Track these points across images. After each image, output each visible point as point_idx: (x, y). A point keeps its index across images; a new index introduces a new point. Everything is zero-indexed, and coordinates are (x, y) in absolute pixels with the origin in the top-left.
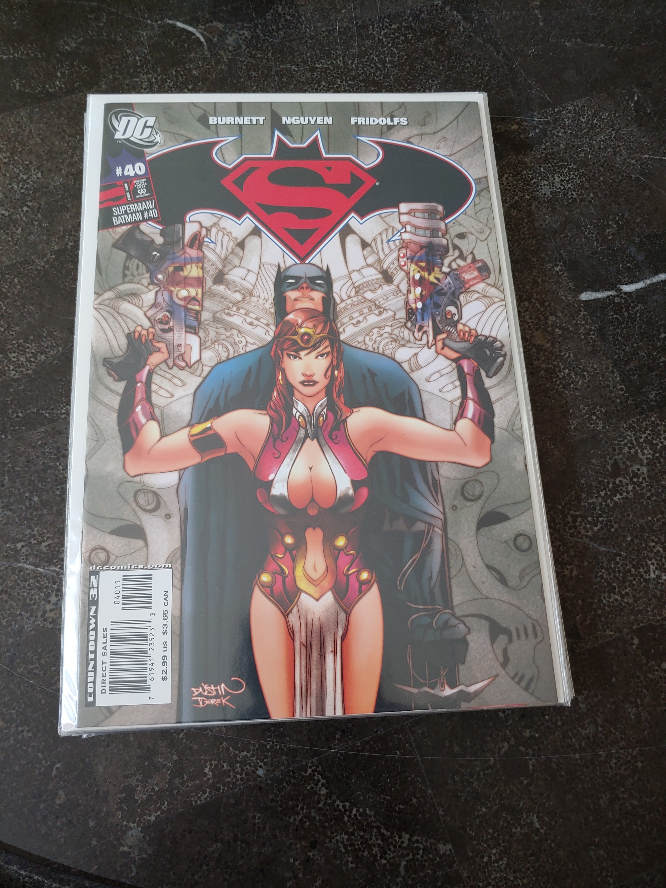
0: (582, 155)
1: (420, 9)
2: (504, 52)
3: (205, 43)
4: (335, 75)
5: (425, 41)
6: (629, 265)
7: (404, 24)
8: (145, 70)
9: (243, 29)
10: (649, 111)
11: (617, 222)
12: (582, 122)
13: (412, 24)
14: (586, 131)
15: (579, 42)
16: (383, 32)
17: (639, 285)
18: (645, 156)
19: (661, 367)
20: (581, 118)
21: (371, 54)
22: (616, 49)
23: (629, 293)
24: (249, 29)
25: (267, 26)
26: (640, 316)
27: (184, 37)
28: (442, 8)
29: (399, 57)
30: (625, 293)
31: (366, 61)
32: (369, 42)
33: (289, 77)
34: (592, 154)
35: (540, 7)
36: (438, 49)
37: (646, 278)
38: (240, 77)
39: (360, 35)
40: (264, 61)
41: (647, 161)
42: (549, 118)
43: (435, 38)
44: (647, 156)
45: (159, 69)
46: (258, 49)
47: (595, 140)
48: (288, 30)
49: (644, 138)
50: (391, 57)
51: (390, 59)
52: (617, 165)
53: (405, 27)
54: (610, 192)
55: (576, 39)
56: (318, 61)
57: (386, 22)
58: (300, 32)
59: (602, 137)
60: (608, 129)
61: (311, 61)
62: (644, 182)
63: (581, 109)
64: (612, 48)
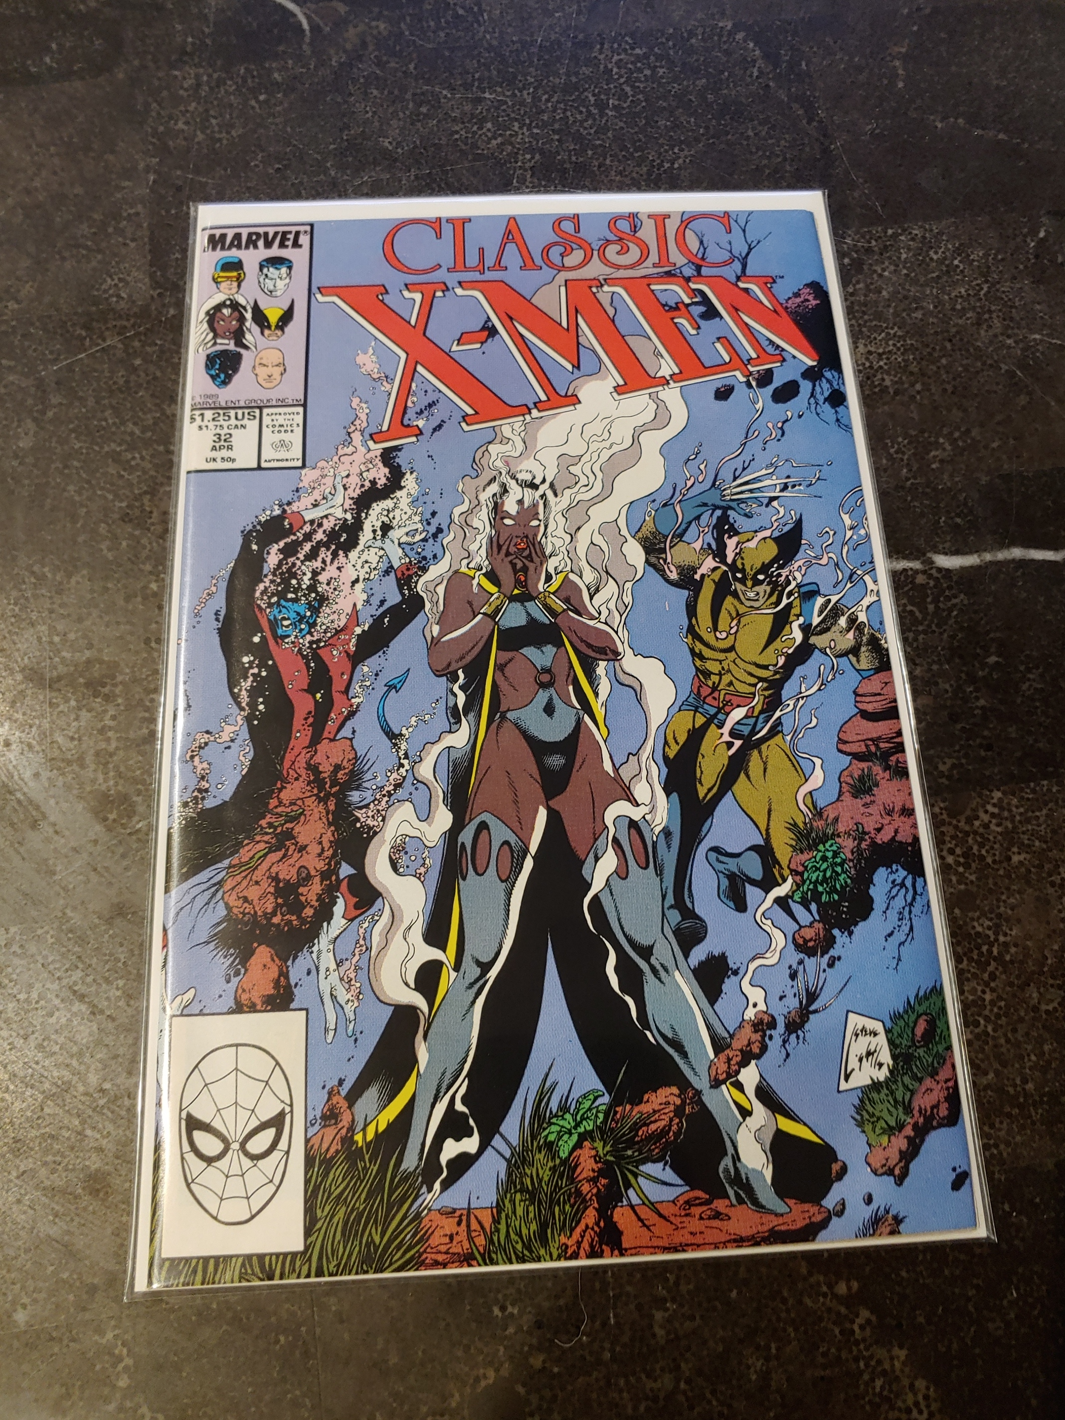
0: (919, 315)
1: (691, 30)
2: (821, 122)
3: (308, 33)
4: (513, 115)
5: (685, 83)
6: (958, 520)
7: (656, 50)
8: (196, 61)
9: (377, 18)
11: (954, 442)
12: (931, 259)
13: (671, 52)
15: (961, 125)
16: (616, 58)
17: (971, 560)
18: (1033, 336)
19: (975, 716)
20: (931, 253)
21: (585, 90)
22: (1026, 145)
23: (948, 570)
24: (389, 20)
25: (420, 20)
26: (956, 617)
27: (277, 18)
28: (729, 34)
29: (632, 102)
30: (940, 570)
31: (573, 101)
32: (586, 71)
33: (433, 106)
34: (936, 317)
35: (905, 58)
36: (705, 100)
37: (985, 550)
38: (351, 95)
39: (575, 57)
40: (399, 74)
41: (1037, 345)
42: (874, 243)
43: (704, 81)
44: (1037, 337)
45: (219, 63)
46: (394, 54)
47: (949, 294)
48: (454, 31)
49: (1039, 303)
50: (619, 99)
51: (616, 103)
52: (979, 344)
53: (655, 55)
54: (955, 387)
55: (956, 119)
56: (490, 88)
57: (627, 42)
58: (473, 38)
59: (963, 290)
60: (976, 279)
61: (478, 87)
62: (1020, 379)
63: (935, 237)
64: (1018, 144)
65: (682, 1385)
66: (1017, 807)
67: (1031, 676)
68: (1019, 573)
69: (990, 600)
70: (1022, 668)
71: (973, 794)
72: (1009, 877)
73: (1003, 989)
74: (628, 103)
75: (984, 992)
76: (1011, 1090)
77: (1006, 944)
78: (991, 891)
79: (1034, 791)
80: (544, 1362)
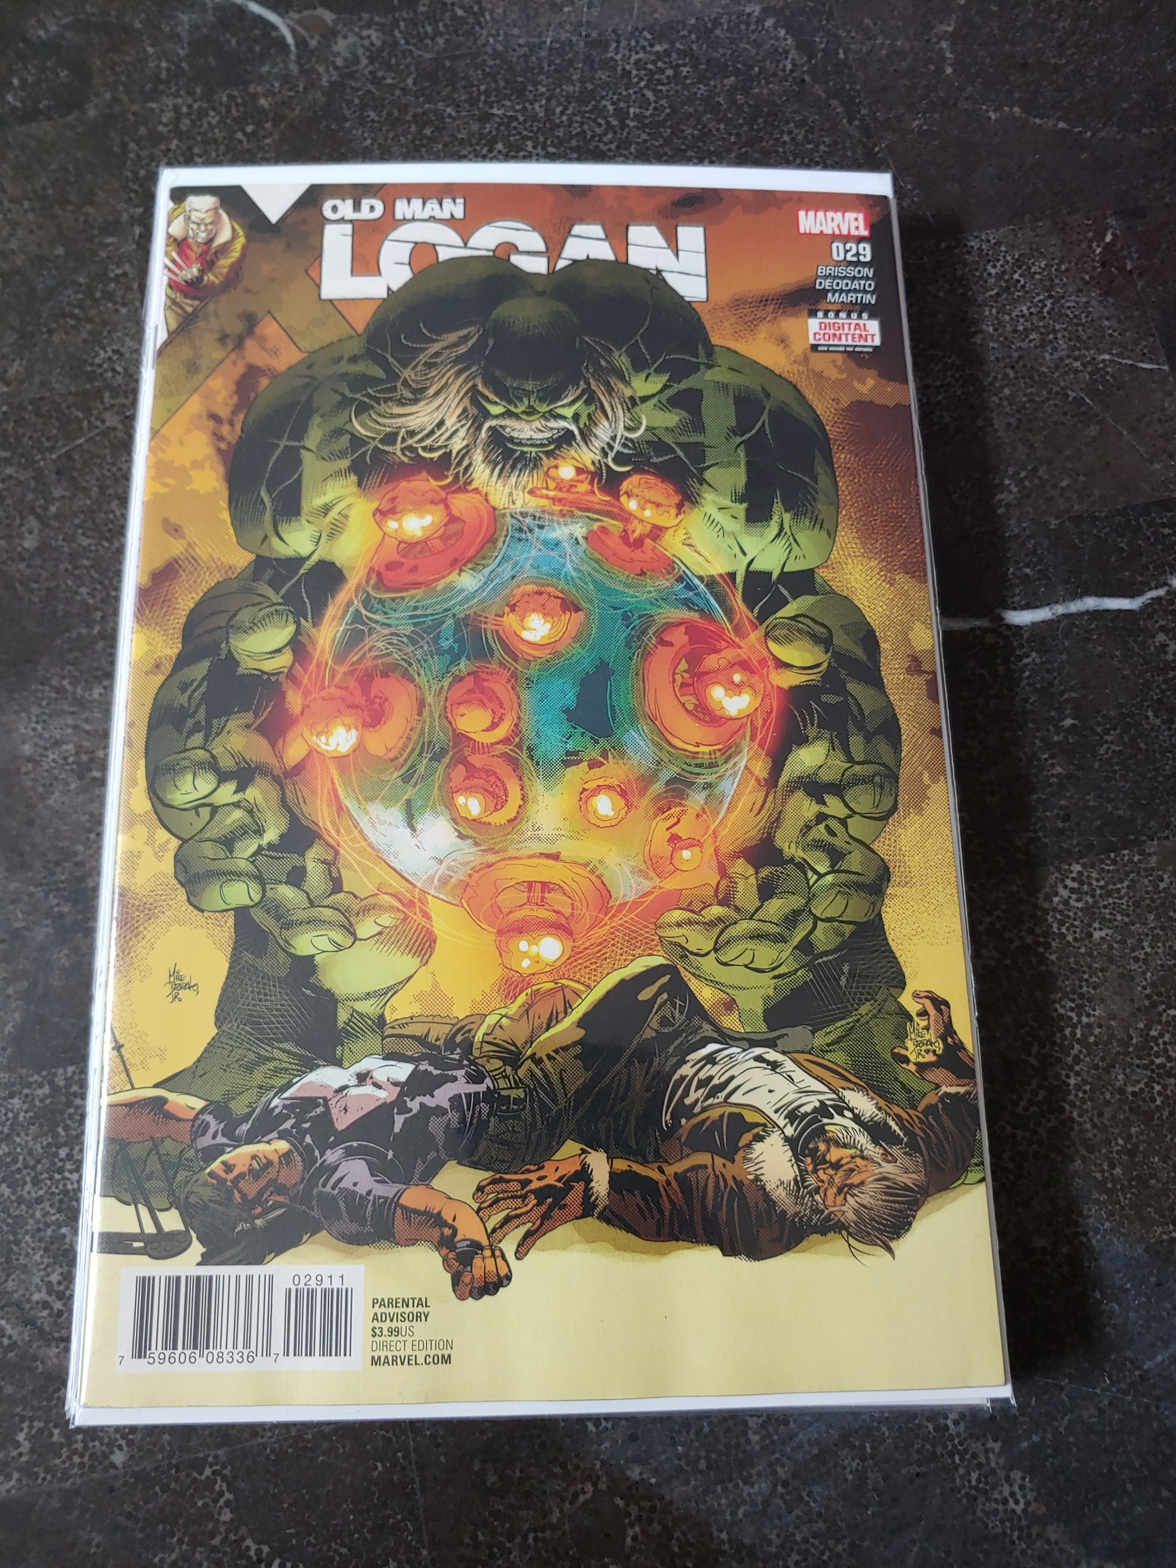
1: (716, 19)
2: (862, 120)
3: (293, 48)
4: (525, 133)
5: (712, 83)
6: (1028, 571)
7: (678, 45)
8: (173, 90)
9: (368, 26)
10: (1129, 267)
11: (1019, 483)
12: (990, 274)
13: (694, 47)
14: (993, 293)
15: (1017, 115)
16: (635, 57)
17: (1041, 614)
18: (1102, 357)
19: (1050, 785)
20: (989, 267)
21: (603, 98)
22: (1089, 134)
23: (1019, 628)
24: (382, 28)
25: (416, 25)
26: (1029, 677)
27: (257, 32)
28: (757, 21)
29: (655, 109)
30: (1010, 627)
31: (591, 112)
32: (602, 75)
33: (437, 128)
34: (997, 341)
35: (954, 38)
36: (734, 101)
37: (1057, 602)
38: (346, 120)
39: (589, 60)
40: (398, 92)
41: (1106, 366)
43: (733, 79)
44: (1107, 357)
45: (198, 90)
46: (389, 68)
47: (1010, 314)
48: (454, 36)
49: (1108, 319)
50: (640, 107)
51: (638, 111)
52: (1044, 369)
53: (679, 51)
54: (1019, 420)
55: (1011, 107)
56: (498, 102)
57: (645, 38)
58: (475, 43)
59: (1024, 308)
60: (1038, 294)
61: (485, 102)
62: (1091, 408)
63: (993, 248)
64: (1080, 132)
65: (780, 1489)
66: (1098, 880)
67: (1108, 738)
68: (1093, 626)
69: (1064, 657)
70: (1099, 729)
71: (1052, 869)
72: (1091, 955)
73: (1088, 1072)
74: (650, 112)
75: (1068, 1077)
76: (1098, 1175)
77: (1089, 1026)
78: (1073, 971)
79: (1114, 862)
80: (640, 1474)
